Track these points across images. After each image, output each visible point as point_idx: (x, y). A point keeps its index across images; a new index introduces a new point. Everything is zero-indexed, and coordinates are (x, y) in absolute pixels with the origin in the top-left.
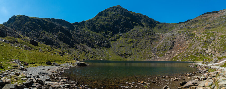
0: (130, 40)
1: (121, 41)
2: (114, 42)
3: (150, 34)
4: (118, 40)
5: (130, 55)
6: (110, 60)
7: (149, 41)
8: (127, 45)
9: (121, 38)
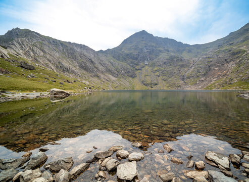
0: (155, 69)
1: (146, 70)
2: (139, 71)
3: (178, 59)
4: (143, 69)
5: (156, 84)
6: (135, 89)
7: (177, 67)
8: (153, 74)
9: (147, 67)
